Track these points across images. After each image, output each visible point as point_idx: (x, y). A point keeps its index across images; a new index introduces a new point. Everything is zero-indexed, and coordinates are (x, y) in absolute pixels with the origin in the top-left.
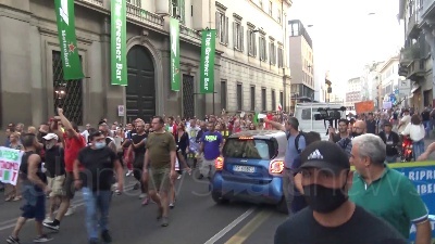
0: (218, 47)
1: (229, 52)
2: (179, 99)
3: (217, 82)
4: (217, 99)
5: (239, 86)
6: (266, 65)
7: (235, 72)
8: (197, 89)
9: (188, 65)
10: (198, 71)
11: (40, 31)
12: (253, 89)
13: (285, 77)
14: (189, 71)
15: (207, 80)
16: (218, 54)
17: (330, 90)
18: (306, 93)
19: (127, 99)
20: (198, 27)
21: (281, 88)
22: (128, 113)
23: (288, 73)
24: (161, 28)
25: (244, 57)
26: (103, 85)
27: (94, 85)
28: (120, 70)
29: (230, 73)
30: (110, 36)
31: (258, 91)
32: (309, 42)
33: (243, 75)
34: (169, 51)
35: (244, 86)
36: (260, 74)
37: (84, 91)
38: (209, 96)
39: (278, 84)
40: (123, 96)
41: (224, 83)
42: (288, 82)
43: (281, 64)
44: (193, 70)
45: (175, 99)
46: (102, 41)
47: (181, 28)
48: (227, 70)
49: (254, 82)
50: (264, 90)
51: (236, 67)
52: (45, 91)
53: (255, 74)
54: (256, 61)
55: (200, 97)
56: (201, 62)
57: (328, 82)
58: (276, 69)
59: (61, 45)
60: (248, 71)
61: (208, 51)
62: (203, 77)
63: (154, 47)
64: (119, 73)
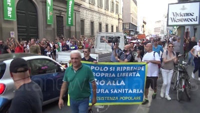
0: (79, 2)
1: (86, 5)
2: (54, 29)
3: (78, 20)
4: (78, 29)
5: (92, 23)
6: (109, 13)
7: (90, 16)
9: (59, 10)
10: (66, 14)
12: (100, 24)
13: (119, 19)
14: (60, 14)
15: (70, 19)
16: (79, 5)
18: (132, 28)
19: (18, 28)
21: (117, 25)
22: (19, 36)
23: (121, 17)
25: (95, 8)
28: (10, 11)
29: (87, 16)
31: (103, 26)
32: (135, 2)
33: (94, 17)
34: (46, 2)
35: (95, 23)
36: (105, 17)
38: (73, 29)
39: (115, 23)
41: (83, 21)
42: (121, 21)
43: (117, 12)
44: (63, 13)
45: (50, 29)
48: (85, 15)
49: (101, 21)
50: (107, 26)
51: (90, 13)
53: (102, 16)
54: (102, 10)
55: (67, 28)
56: (67, 9)
57: (145, 23)
58: (114, 15)
60: (98, 15)
61: (71, 3)
62: (68, 17)
64: (9, 13)
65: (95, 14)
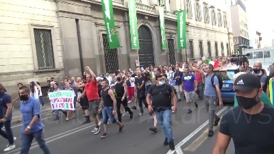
0: (187, 20)
1: (193, 22)
2: (167, 54)
3: (187, 41)
4: (188, 52)
5: (201, 43)
6: (216, 28)
7: (197, 34)
8: (176, 47)
9: (170, 33)
10: (176, 36)
11: (96, 24)
12: (209, 43)
13: (229, 34)
14: (171, 36)
15: (182, 41)
16: (187, 24)
17: (260, 39)
18: (243, 42)
19: (139, 56)
20: (174, 10)
21: (228, 42)
22: (140, 64)
23: (231, 31)
24: (154, 14)
25: (202, 24)
26: (127, 50)
27: (123, 51)
28: (135, 40)
29: (195, 35)
30: (129, 22)
31: (213, 45)
32: (244, 8)
33: (202, 35)
34: (159, 27)
35: (203, 42)
36: (213, 33)
37: (118, 54)
38: (183, 51)
39: (225, 39)
40: (137, 55)
41: (191, 42)
42: (231, 36)
43: (226, 25)
44: (173, 36)
45: (164, 54)
46: (125, 26)
47: (165, 12)
48: (193, 34)
49: (210, 39)
50: (216, 44)
51: (198, 31)
52: (100, 56)
53: (210, 33)
54: (210, 26)
55: (178, 51)
56: (177, 30)
57: (259, 34)
58: (223, 29)
59: (107, 31)
60: (205, 32)
61: (181, 24)
62: (179, 39)
63: (151, 25)
64: (135, 42)
65: (202, 31)
